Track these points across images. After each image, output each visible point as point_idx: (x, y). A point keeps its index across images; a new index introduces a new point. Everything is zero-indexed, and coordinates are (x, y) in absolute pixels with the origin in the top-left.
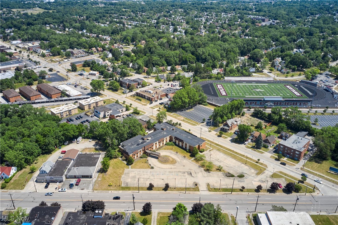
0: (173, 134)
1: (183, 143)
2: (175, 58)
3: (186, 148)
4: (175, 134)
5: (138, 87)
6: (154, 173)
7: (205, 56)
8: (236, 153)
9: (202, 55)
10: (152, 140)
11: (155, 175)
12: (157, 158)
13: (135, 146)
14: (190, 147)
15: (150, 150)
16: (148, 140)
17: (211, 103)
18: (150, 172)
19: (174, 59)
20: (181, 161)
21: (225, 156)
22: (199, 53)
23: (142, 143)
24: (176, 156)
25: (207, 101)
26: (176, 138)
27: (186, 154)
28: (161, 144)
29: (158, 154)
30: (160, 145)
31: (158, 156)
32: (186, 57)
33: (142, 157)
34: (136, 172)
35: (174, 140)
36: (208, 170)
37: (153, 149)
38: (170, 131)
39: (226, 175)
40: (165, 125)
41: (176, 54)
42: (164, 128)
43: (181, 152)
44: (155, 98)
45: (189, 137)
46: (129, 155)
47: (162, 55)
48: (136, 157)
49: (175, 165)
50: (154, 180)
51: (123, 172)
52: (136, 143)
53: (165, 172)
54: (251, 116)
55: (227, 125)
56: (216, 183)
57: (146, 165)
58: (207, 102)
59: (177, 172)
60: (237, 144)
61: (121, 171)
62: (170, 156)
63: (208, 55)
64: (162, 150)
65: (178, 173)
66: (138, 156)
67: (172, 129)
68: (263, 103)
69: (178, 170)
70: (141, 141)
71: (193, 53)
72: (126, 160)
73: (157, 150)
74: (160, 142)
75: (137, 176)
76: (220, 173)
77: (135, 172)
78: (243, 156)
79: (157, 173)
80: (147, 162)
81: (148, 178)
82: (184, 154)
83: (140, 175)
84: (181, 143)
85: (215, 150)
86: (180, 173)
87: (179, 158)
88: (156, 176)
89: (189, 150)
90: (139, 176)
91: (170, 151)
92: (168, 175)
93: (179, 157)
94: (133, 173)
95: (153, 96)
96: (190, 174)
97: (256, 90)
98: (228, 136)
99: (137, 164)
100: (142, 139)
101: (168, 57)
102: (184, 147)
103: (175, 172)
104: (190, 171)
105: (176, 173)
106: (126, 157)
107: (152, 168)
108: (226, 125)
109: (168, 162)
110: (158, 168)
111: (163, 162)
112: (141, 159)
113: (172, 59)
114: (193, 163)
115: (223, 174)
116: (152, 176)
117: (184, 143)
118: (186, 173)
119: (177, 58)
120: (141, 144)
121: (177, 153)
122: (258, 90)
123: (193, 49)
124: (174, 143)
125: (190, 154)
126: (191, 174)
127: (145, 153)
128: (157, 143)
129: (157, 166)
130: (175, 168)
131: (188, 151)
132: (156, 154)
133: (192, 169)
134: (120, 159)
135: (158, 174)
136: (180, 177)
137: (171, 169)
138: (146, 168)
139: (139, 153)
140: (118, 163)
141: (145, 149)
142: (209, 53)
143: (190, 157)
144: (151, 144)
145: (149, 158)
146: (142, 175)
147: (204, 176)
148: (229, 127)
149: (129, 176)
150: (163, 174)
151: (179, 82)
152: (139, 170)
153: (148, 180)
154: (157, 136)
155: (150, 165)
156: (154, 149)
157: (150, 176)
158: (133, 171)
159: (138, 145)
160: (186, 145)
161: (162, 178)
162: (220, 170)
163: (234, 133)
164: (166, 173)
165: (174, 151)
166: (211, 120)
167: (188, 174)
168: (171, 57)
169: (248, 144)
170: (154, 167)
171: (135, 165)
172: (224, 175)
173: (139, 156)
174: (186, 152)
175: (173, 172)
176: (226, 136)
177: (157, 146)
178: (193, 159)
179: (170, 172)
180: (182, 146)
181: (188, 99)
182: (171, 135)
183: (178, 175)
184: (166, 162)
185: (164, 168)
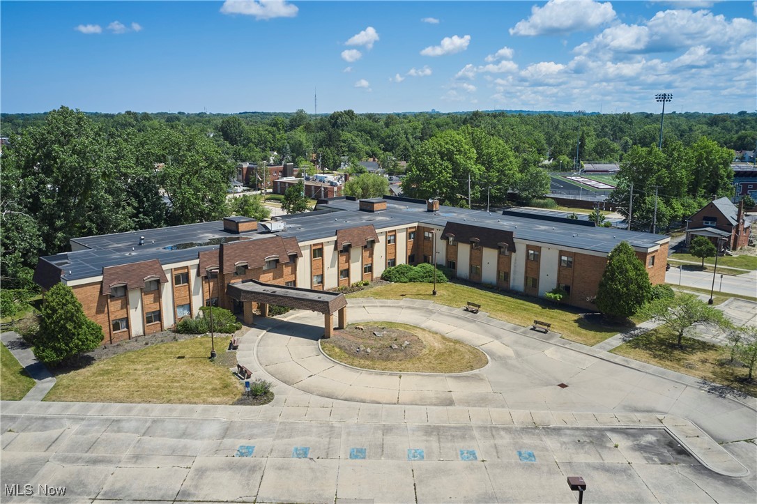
0: (435, 220)
1: (512, 249)
3: (532, 278)
4: (443, 221)
6: (264, 442)
11: (268, 462)
13: (157, 249)
14: (568, 265)
16: (265, 231)
17: (571, 197)
20: (518, 354)
24: (471, 325)
26: (456, 232)
27: (540, 314)
28: (356, 268)
30: (347, 273)
31: (323, 306)
33: (196, 324)
34: (75, 428)
35: (440, 249)
38: (410, 214)
43: (500, 307)
45: (544, 228)
48: (136, 315)
49: (478, 378)
52: (171, 242)
53: (387, 430)
55: (714, 219)
58: (553, 198)
59: (508, 430)
62: (423, 325)
64: (360, 300)
65: (527, 440)
66: (158, 316)
69: (520, 417)
70: (212, 236)
74: (347, 249)
75: (51, 466)
77: (54, 433)
79: (298, 441)
80: (220, 356)
81: (175, 486)
82: (525, 314)
83: (96, 461)
84: (490, 257)
86: (550, 442)
87: (497, 337)
88: (280, 468)
89: (564, 288)
90: (77, 467)
91: (419, 303)
92: (418, 456)
93: (496, 330)
96: (667, 453)
98: (740, 266)
99: (130, 368)
100: (225, 230)
102: (518, 279)
103: (491, 430)
104: (643, 421)
105: (505, 440)
107: (259, 394)
108: (706, 219)
109: (411, 357)
110: (313, 398)
111: (367, 356)
114: (634, 364)
116: (231, 467)
117: (521, 248)
118: (617, 440)
120: (203, 244)
121: (472, 309)
124: (439, 267)
125: (573, 316)
126: (683, 452)
128: (329, 251)
129: (306, 382)
130: (482, 401)
131: (559, 296)
132: (312, 297)
133: (659, 408)
135: (303, 453)
138: (190, 398)
139: (166, 290)
141: (221, 270)
143: (584, 331)
146: (126, 454)
148: (726, 226)
150: (358, 454)
152: (116, 409)
154: (330, 224)
155: (244, 374)
157: (201, 472)
158: (45, 423)
160: (533, 261)
164: (389, 439)
165: (450, 302)
167: (641, 448)
170: (277, 387)
171: (105, 373)
173: (168, 321)
174: (537, 306)
175: (476, 433)
176: (728, 266)
177: (322, 276)
178: (616, 339)
179: (433, 431)
180: (504, 275)
181: (479, 166)
182: (416, 224)
183: (531, 466)
184: (387, 359)
185: (368, 398)
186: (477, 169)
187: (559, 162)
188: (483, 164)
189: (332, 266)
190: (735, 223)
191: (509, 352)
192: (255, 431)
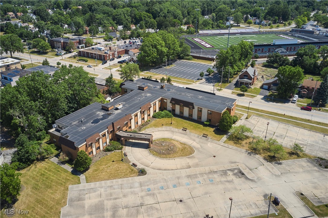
0: (166, 94)
1: (193, 108)
2: (127, 17)
3: (200, 117)
4: (169, 95)
5: (80, 46)
6: (152, 187)
7: (163, 13)
8: (291, 117)
9: (160, 13)
10: (127, 109)
11: (156, 192)
12: (147, 147)
13: (89, 124)
14: (210, 114)
15: (126, 131)
16: (117, 109)
17: (198, 55)
18: (141, 185)
19: (125, 17)
20: (201, 146)
21: (282, 126)
22: (156, 10)
23: (104, 117)
24: (186, 136)
25: (191, 54)
26: (175, 101)
27: (203, 130)
28: (146, 116)
29: (148, 137)
30: (144, 119)
31: (148, 140)
32: (141, 14)
33: (109, 148)
34: (103, 190)
35: (169, 106)
36: (272, 159)
37: (130, 127)
38: (156, 91)
39: (320, 165)
40: (142, 82)
41: (127, 11)
42: (143, 86)
43: (192, 127)
44: (109, 55)
45: (200, 97)
46: (76, 149)
47: (108, 13)
48: (94, 149)
49: (193, 157)
50: (157, 206)
51: (64, 196)
52: (91, 119)
53: (178, 178)
54: (263, 67)
55: (247, 76)
56: (315, 188)
57: (123, 166)
58: (191, 56)
59: (205, 173)
60: (279, 104)
61: (58, 196)
62: (173, 138)
63: (168, 13)
64: (151, 129)
65: (210, 176)
66: (99, 148)
67: (159, 87)
68: (272, 50)
69: (207, 169)
70: (101, 113)
71: (148, 11)
72: (70, 162)
73: (140, 130)
74: (143, 112)
75: (106, 202)
76: (303, 162)
77: (98, 192)
78: (309, 121)
79: (159, 185)
80: (124, 159)
81: (139, 202)
82: (199, 130)
83: (116, 199)
84: (186, 111)
85: (254, 117)
86: (215, 176)
87: (194, 140)
88: (159, 193)
89: (209, 120)
90: (112, 201)
91: (168, 128)
92: (188, 184)
93: (193, 138)
94: (92, 195)
95: (105, 53)
96: (240, 175)
97: (248, 40)
98: (254, 93)
99: (101, 168)
100: (102, 109)
101: (116, 15)
102: (195, 116)
103: (202, 174)
104: (234, 166)
105: (205, 177)
106: (68, 154)
107: (142, 172)
108: (245, 76)
109: (175, 152)
110: (155, 170)
111: (163, 154)
112: (109, 153)
113: (123, 17)
114: (230, 147)
115: (309, 162)
116: (148, 195)
117: (196, 107)
118: (229, 173)
119: (128, 16)
120: (102, 119)
121: (185, 129)
122: (250, 40)
123: (147, 8)
124: (170, 111)
125: (212, 129)
126: (243, 174)
127: (116, 138)
128: (139, 114)
129: (152, 165)
130: (197, 165)
131: (208, 123)
132: (143, 136)
133: (237, 161)
134: (55, 160)
135: (162, 188)
136: (221, 187)
137: (189, 167)
138: (126, 176)
139: (101, 140)
140: (50, 171)
141: (114, 130)
142: (168, 10)
143: (216, 135)
144: (126, 117)
145: (127, 149)
146: (121, 195)
147: (275, 175)
148: (250, 78)
149: (84, 207)
150: (175, 186)
151: (139, 39)
152: (109, 183)
153: (142, 210)
154: (134, 100)
155: (134, 165)
156: (133, 127)
157: (142, 197)
158: (94, 190)
159: (96, 121)
160: (200, 111)
161: (178, 197)
162: (298, 156)
163: (262, 87)
164: (180, 180)
165: (177, 127)
166: (210, 76)
167: (234, 174)
168: (121, 15)
169: (298, 101)
170: (146, 169)
171: (96, 170)
172: (315, 166)
173: (101, 148)
174: (202, 125)
175: (198, 176)
176: (251, 93)
177: (137, 122)
178: (224, 138)
179: (189, 176)
180: (191, 115)
181: (166, 48)
182: (161, 98)
183: (213, 183)
184: (169, 154)
185: (170, 168)
186: (165, 50)
187: (189, 30)
188: (167, 47)
189: (140, 118)
190: (253, 77)
191: (199, 146)
192: (148, 183)
